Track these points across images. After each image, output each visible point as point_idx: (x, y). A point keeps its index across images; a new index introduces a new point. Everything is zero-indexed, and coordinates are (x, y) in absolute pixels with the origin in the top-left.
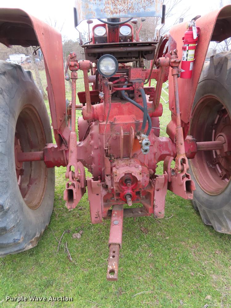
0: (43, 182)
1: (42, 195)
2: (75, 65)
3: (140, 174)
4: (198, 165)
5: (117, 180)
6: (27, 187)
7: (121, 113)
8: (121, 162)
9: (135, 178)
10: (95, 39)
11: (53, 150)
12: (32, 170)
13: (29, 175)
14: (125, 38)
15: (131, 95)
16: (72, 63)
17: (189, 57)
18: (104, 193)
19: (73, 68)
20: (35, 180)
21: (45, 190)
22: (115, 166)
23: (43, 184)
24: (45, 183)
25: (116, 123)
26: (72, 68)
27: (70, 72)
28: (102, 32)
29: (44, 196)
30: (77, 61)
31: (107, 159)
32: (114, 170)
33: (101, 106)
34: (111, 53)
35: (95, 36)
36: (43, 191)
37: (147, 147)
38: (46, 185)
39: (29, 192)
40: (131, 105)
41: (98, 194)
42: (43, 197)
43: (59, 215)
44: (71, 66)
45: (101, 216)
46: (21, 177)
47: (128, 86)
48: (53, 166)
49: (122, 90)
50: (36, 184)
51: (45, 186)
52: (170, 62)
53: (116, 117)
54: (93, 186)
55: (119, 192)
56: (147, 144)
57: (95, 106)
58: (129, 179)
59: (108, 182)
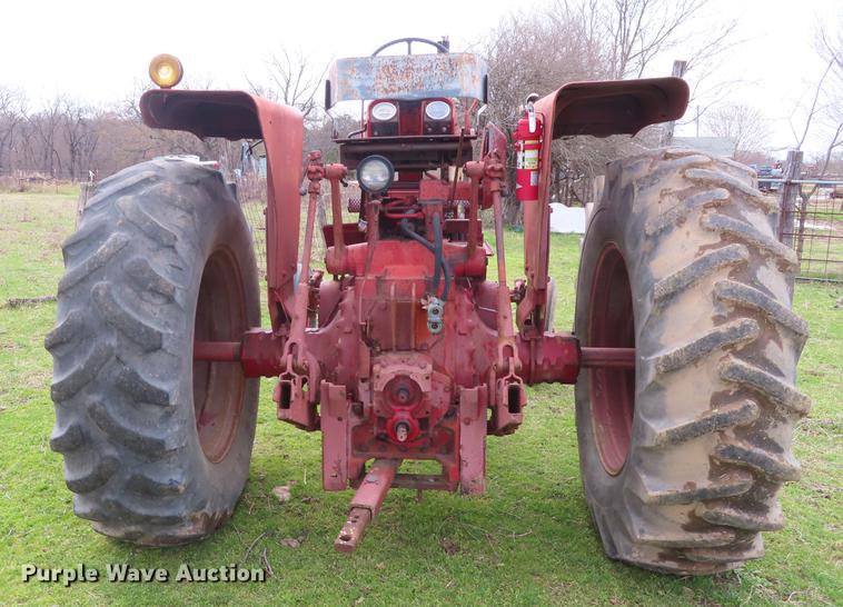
2: (318, 171)
3: (427, 378)
4: (609, 419)
5: (379, 386)
7: (399, 260)
8: (392, 356)
9: (415, 385)
10: (372, 126)
11: (261, 339)
12: (207, 395)
13: (201, 406)
14: (437, 125)
15: (420, 228)
16: (313, 168)
17: (526, 163)
18: (355, 421)
19: (314, 176)
22: (379, 363)
25: (387, 278)
26: (311, 176)
27: (307, 181)
28: (387, 113)
30: (321, 165)
31: (365, 350)
32: (376, 368)
33: (362, 248)
34: (385, 153)
35: (373, 121)
37: (437, 318)
40: (418, 245)
41: (340, 419)
43: (254, 506)
44: (310, 172)
45: (344, 471)
47: (416, 211)
48: (258, 376)
49: (402, 218)
50: (213, 425)
52: (485, 170)
53: (390, 267)
54: (331, 395)
55: (382, 414)
56: (436, 311)
57: (350, 247)
58: (403, 389)
59: (364, 397)
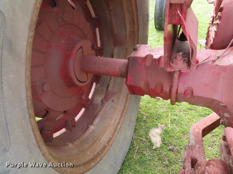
0: (124, 99)
1: (119, 123)
6: (101, 103)
11: (148, 64)
13: (107, 85)
20: (113, 94)
21: (124, 114)
23: (123, 104)
24: (126, 102)
29: (121, 123)
36: (122, 115)
38: (127, 105)
39: (101, 113)
42: (119, 126)
43: (138, 149)
46: (96, 85)
50: (113, 101)
51: (125, 106)
